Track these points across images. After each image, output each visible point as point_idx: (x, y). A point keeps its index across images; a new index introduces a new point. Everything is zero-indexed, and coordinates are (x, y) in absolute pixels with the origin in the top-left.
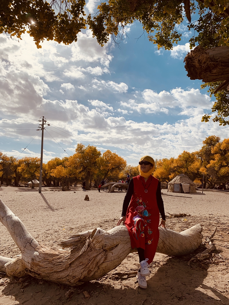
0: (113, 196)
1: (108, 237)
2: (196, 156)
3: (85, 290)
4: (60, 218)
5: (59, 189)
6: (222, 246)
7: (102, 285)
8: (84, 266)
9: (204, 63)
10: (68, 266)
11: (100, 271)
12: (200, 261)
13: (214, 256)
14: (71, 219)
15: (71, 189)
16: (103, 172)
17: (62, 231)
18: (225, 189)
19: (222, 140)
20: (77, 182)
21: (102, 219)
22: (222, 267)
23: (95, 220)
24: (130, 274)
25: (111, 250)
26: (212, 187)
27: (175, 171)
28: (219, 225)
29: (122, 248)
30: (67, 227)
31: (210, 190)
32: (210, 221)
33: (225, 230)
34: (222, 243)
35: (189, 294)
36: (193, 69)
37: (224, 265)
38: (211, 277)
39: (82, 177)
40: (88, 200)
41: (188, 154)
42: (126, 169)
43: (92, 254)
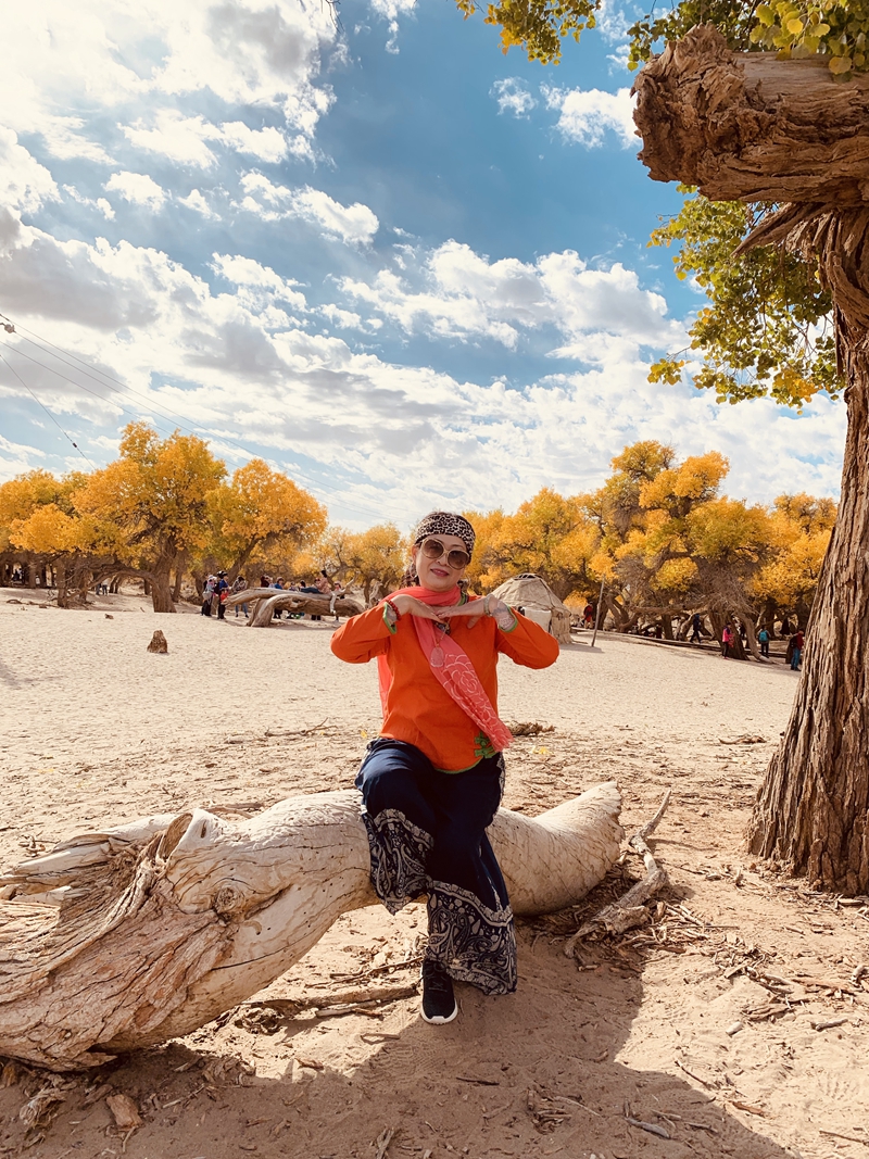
0: (265, 640)
1: (242, 856)
2: (584, 512)
3: (117, 1090)
4: (38, 718)
5: (43, 598)
6: (687, 867)
7: (199, 1062)
8: (117, 988)
9: (721, 108)
10: (41, 981)
11: (194, 1007)
12: (612, 938)
13: (665, 913)
14: (86, 726)
15: (97, 604)
16: (229, 545)
17: (41, 778)
18: (669, 635)
19: (679, 460)
20: (122, 577)
21: (215, 730)
22: (697, 965)
23: (187, 734)
24: (329, 1001)
25: (252, 915)
26: (626, 626)
27: (505, 560)
28: (668, 780)
29: (305, 903)
30: (66, 759)
31: (620, 635)
32: (634, 761)
33: (690, 800)
34: (688, 858)
35: (578, 1099)
36: (670, 132)
37: (703, 955)
38: (659, 1010)
39: (142, 559)
40: (165, 652)
41: (557, 500)
42: (324, 540)
43: (163, 932)
